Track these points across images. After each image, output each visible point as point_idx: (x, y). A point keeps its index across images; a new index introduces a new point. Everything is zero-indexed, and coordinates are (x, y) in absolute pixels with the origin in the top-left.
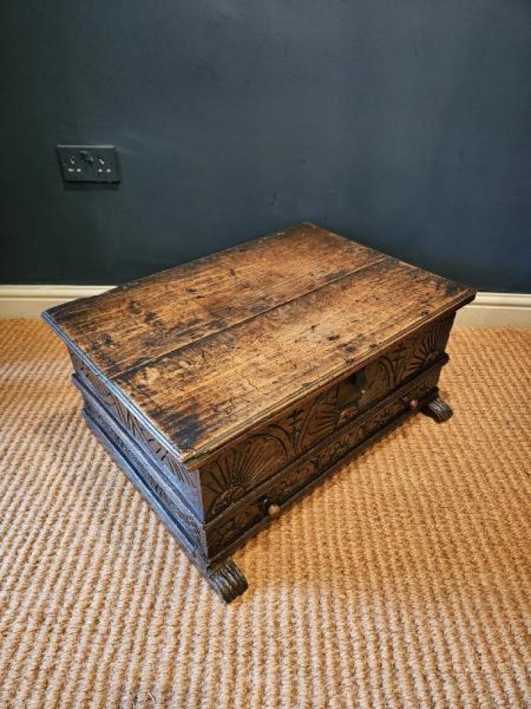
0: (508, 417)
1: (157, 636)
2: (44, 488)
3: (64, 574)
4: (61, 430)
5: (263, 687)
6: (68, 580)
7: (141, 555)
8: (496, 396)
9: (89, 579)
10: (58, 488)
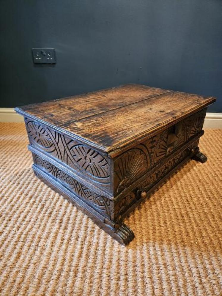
1: (52, 223)
5: (98, 243)
7: (49, 196)
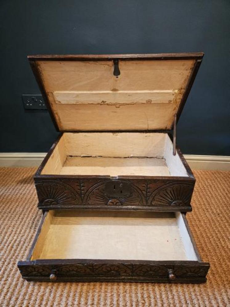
0: (219, 211)
2: (5, 247)
3: (11, 290)
4: (16, 218)
6: (12, 294)
8: (213, 202)
9: (22, 293)
10: (12, 247)
